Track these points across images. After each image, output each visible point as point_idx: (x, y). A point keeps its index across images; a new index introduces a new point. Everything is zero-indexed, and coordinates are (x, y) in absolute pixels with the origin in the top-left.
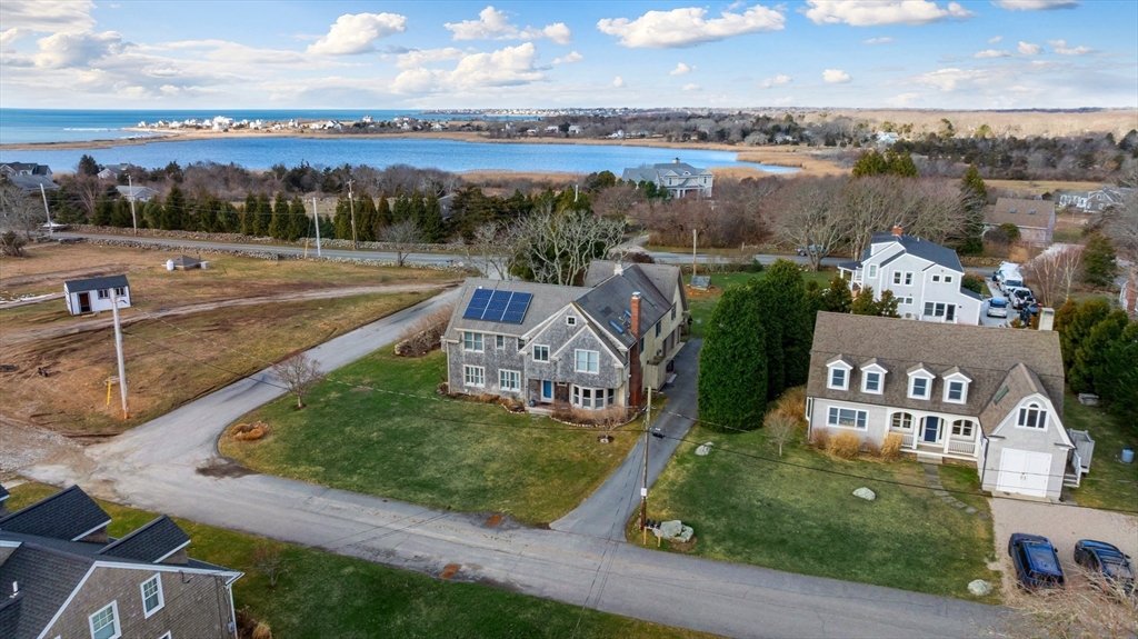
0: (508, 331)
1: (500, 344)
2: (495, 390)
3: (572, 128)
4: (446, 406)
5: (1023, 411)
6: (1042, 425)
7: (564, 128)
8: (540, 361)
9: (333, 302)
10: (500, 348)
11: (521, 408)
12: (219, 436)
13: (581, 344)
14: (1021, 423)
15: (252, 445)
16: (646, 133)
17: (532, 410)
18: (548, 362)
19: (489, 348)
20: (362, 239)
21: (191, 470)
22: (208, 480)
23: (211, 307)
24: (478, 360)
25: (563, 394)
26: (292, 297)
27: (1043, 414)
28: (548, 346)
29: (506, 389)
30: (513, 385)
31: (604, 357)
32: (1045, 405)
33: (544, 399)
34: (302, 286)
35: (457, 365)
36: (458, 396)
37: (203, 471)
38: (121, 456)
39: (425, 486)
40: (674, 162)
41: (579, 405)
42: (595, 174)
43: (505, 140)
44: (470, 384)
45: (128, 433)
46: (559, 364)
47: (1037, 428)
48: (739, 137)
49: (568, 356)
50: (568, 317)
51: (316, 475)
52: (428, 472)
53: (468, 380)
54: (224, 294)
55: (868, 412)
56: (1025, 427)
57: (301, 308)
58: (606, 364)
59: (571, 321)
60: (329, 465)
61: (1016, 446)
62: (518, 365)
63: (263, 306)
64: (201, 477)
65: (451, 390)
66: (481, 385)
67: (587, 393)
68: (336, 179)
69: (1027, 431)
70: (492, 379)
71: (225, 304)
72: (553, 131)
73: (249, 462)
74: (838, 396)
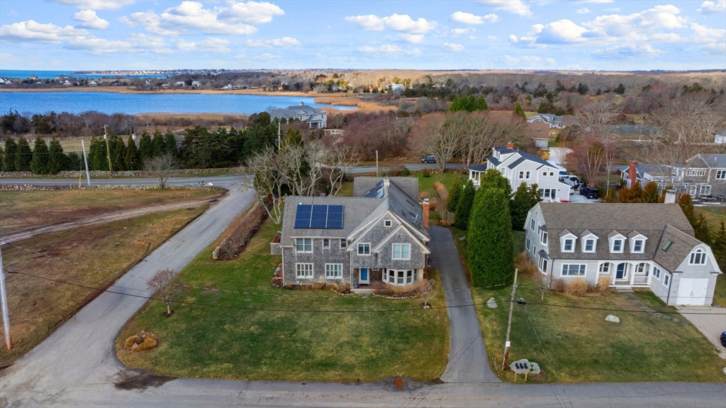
0: (333, 235)
1: (326, 244)
2: (322, 279)
3: (194, 83)
5: (693, 255)
6: (703, 262)
7: (189, 83)
8: (364, 255)
9: (131, 222)
10: (326, 248)
11: (347, 291)
12: (114, 350)
13: (397, 239)
14: (691, 262)
15: (152, 354)
16: (247, 86)
17: (358, 291)
18: (370, 255)
19: (317, 249)
20: (116, 169)
21: (110, 388)
22: (133, 394)
23: (27, 235)
24: (308, 258)
25: (377, 276)
26: (93, 221)
27: (704, 255)
28: (370, 243)
29: (330, 277)
30: (336, 274)
31: (415, 247)
32: (706, 250)
33: (361, 282)
34: (95, 211)
35: (290, 264)
36: (293, 288)
37: (125, 385)
38: (27, 386)
39: (327, 365)
40: (301, 105)
41: (395, 283)
42: (256, 114)
43: (150, 92)
44: (301, 277)
45: (19, 362)
46: (380, 256)
47: (700, 264)
48: (308, 87)
49: (387, 249)
50: (385, 221)
51: (229, 371)
52: (320, 355)
53: (299, 274)
54: (31, 224)
55: (586, 265)
56: (694, 264)
57: (109, 229)
58: (416, 252)
59: (388, 223)
60: (233, 359)
61: (688, 276)
62: (346, 259)
63: (75, 230)
64: (124, 392)
65: (285, 283)
66: (310, 277)
67: (401, 274)
69: (694, 267)
70: (320, 271)
71: (38, 231)
72: (181, 85)
73: (161, 370)
74: (569, 257)
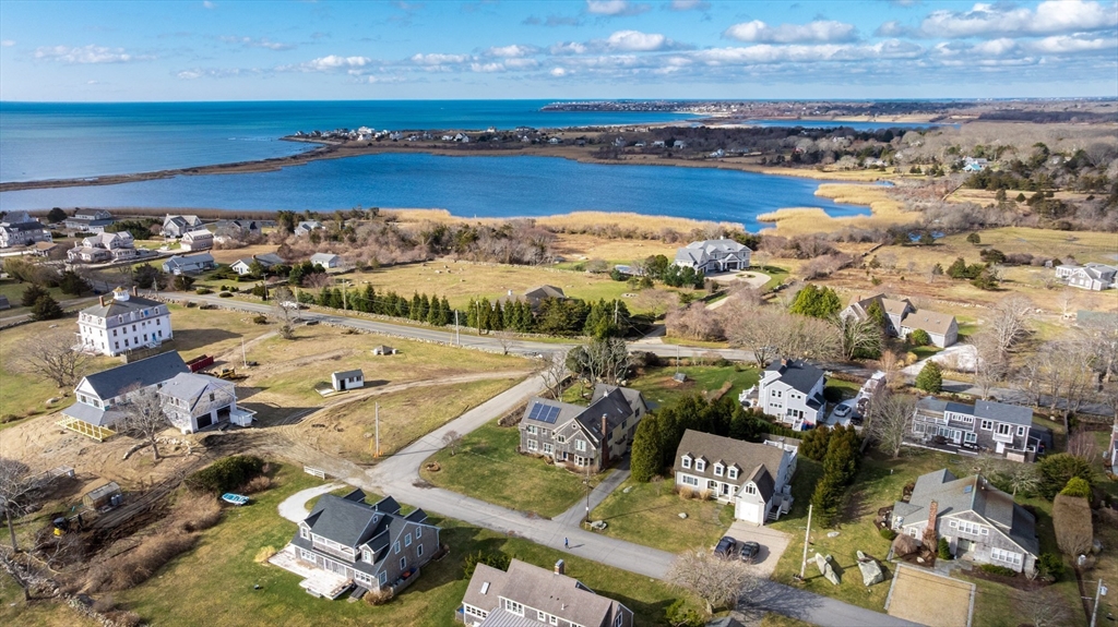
0: (548, 426)
1: (544, 432)
2: (542, 452)
4: (519, 459)
5: (748, 487)
6: (754, 494)
7: (670, 143)
8: (561, 442)
9: (466, 386)
10: (544, 434)
11: (552, 462)
12: (420, 468)
13: (578, 437)
14: (747, 491)
15: (434, 474)
17: (557, 464)
18: (564, 443)
19: (539, 433)
20: (483, 327)
21: (410, 484)
22: (418, 489)
23: (404, 387)
24: (534, 438)
25: (572, 458)
26: (445, 381)
27: (754, 489)
28: (564, 436)
29: (546, 452)
30: (549, 451)
31: (588, 444)
32: (754, 486)
33: (563, 459)
34: (450, 372)
35: (525, 439)
36: (525, 454)
37: (415, 485)
38: (380, 475)
39: (505, 498)
41: (578, 464)
44: (531, 448)
45: (380, 464)
46: (569, 445)
47: (752, 494)
49: (572, 442)
50: (573, 424)
51: (461, 490)
52: (507, 493)
53: (530, 446)
54: (410, 378)
55: (698, 479)
56: (749, 493)
58: (589, 447)
59: (574, 426)
60: (467, 485)
61: (746, 501)
62: (551, 442)
64: (415, 488)
65: (523, 450)
66: (535, 449)
67: (581, 459)
69: (749, 495)
70: (540, 447)
72: (659, 146)
73: (434, 482)
74: (686, 471)
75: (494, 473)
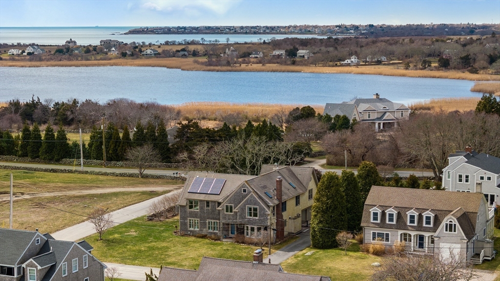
1: (208, 206)
2: (205, 232)
3: (301, 52)
4: (179, 239)
5: (447, 225)
6: (455, 231)
7: (292, 53)
8: (229, 213)
9: (101, 196)
10: (208, 208)
11: (219, 239)
13: (249, 202)
14: (446, 230)
17: (224, 240)
18: (233, 213)
19: (201, 208)
20: (110, 159)
24: (196, 215)
26: (74, 193)
27: (455, 225)
28: (233, 205)
29: (211, 231)
30: (214, 229)
31: (261, 209)
32: (455, 222)
33: (231, 235)
35: (184, 219)
36: (185, 236)
40: (375, 97)
41: (249, 236)
44: (192, 229)
46: (238, 214)
47: (453, 232)
49: (243, 209)
50: (243, 189)
52: (171, 260)
53: (190, 227)
55: (390, 233)
56: (448, 232)
57: (83, 198)
58: (262, 213)
59: (245, 191)
60: (123, 258)
61: (445, 241)
62: (217, 216)
63: (59, 197)
65: (181, 233)
66: (197, 229)
67: (252, 229)
68: (69, 113)
69: (449, 234)
70: (203, 225)
74: (376, 226)
75: (152, 249)
